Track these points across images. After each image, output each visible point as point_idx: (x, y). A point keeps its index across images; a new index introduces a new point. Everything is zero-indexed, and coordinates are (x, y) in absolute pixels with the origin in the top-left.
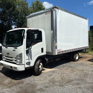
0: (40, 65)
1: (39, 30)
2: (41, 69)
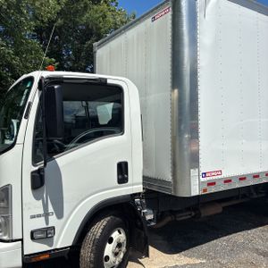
0: (111, 241)
1: (109, 81)
2: (112, 258)
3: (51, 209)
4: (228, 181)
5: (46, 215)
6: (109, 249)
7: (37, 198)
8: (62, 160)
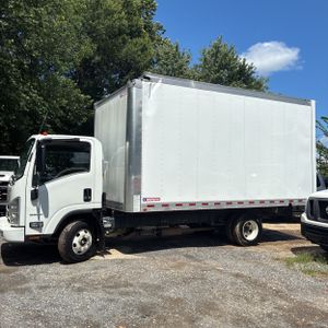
0: (78, 235)
1: (81, 140)
2: (78, 246)
3: (41, 212)
4: (166, 205)
5: (39, 215)
6: (76, 240)
7: (34, 205)
8: (48, 185)
